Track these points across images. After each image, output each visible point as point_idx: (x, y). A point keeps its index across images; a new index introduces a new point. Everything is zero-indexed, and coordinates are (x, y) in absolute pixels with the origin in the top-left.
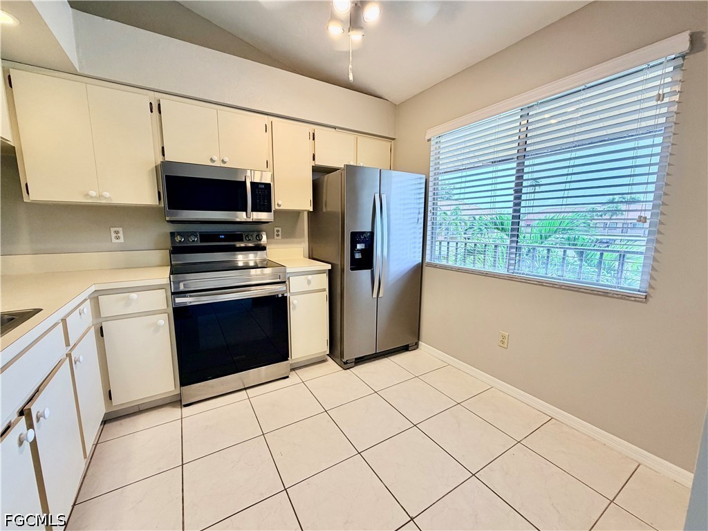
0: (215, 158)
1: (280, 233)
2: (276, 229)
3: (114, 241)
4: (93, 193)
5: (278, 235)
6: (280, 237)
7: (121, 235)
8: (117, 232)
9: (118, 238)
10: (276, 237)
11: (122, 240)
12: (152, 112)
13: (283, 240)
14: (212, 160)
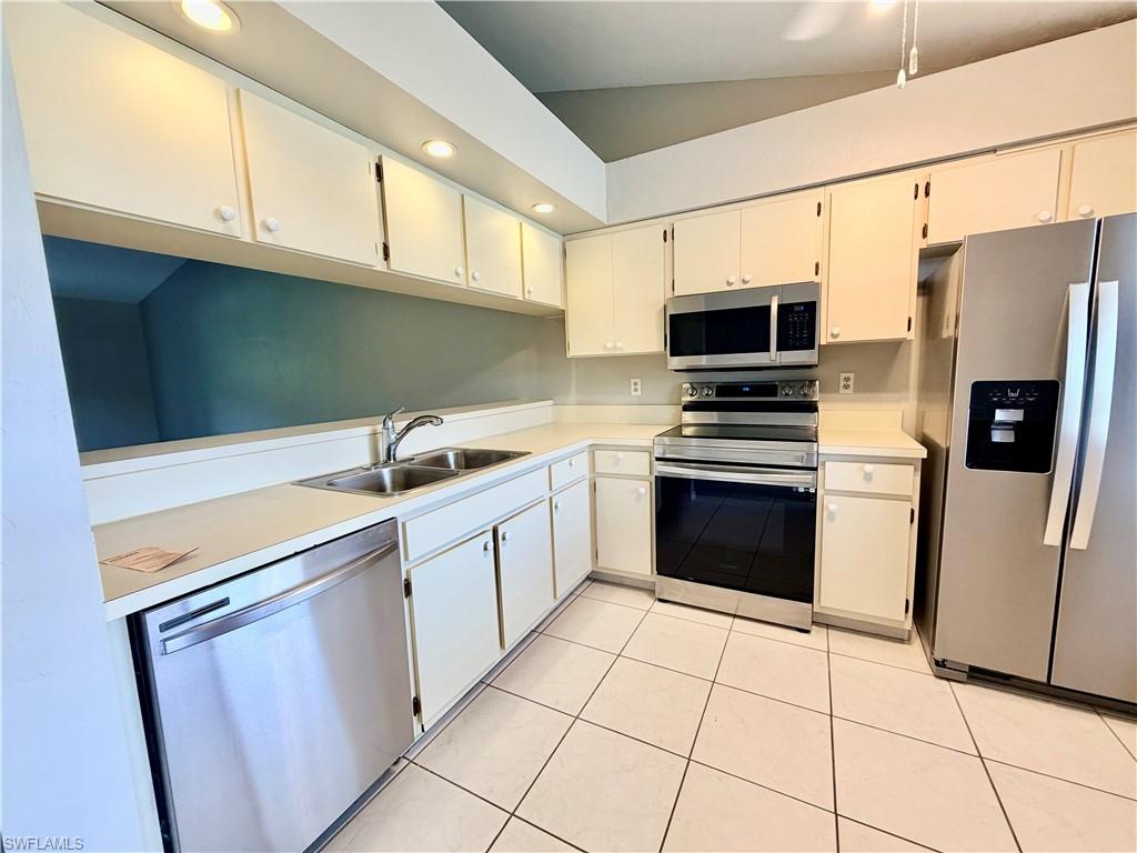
0: (732, 280)
1: (851, 383)
2: (843, 375)
3: (634, 393)
4: (609, 345)
5: (846, 387)
6: (850, 390)
7: (639, 387)
8: (636, 384)
9: (636, 390)
10: (842, 390)
11: (639, 393)
12: (665, 241)
13: (857, 395)
14: (729, 284)
